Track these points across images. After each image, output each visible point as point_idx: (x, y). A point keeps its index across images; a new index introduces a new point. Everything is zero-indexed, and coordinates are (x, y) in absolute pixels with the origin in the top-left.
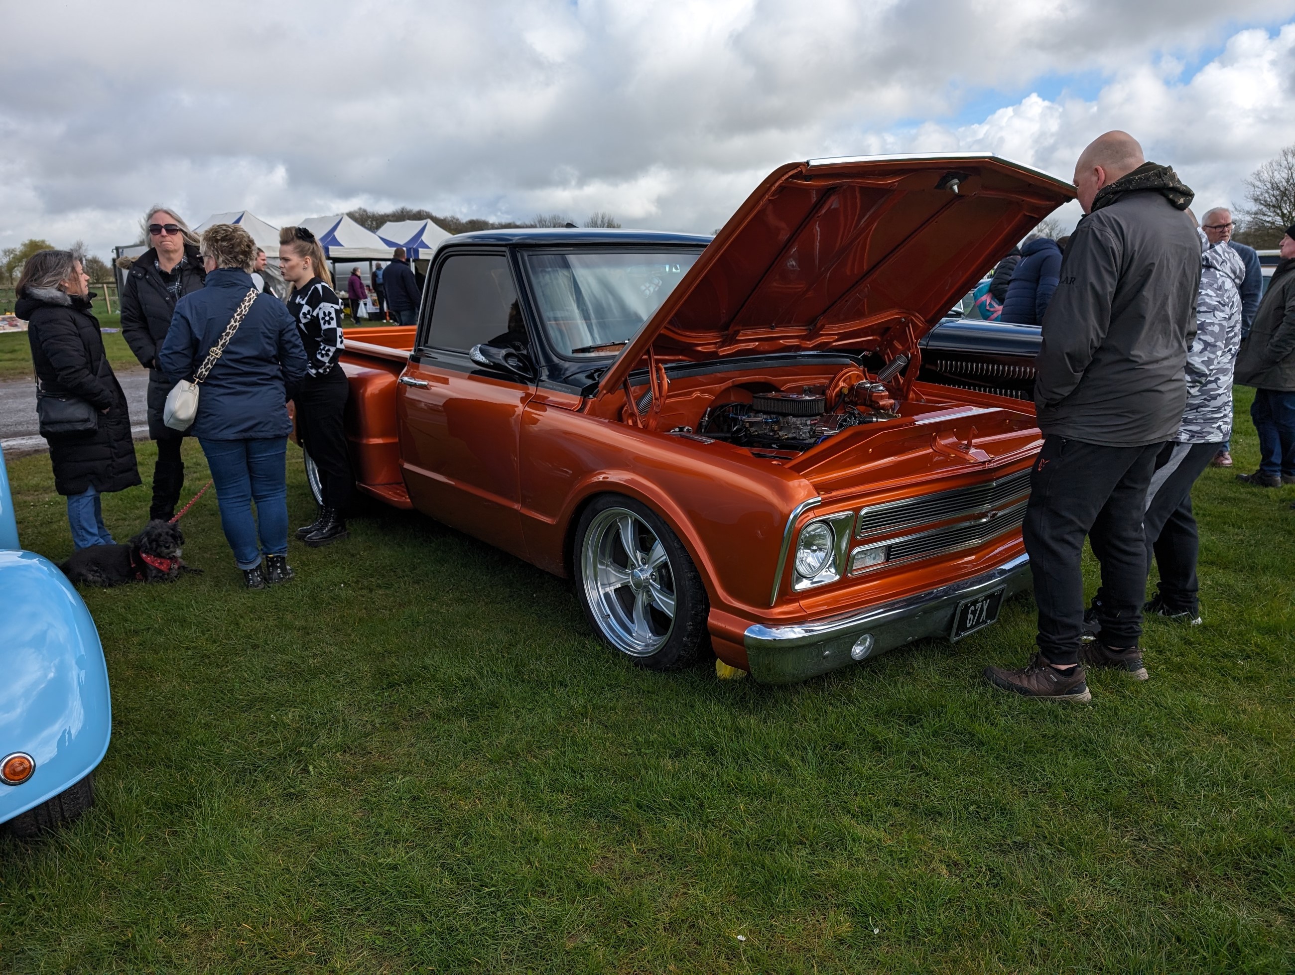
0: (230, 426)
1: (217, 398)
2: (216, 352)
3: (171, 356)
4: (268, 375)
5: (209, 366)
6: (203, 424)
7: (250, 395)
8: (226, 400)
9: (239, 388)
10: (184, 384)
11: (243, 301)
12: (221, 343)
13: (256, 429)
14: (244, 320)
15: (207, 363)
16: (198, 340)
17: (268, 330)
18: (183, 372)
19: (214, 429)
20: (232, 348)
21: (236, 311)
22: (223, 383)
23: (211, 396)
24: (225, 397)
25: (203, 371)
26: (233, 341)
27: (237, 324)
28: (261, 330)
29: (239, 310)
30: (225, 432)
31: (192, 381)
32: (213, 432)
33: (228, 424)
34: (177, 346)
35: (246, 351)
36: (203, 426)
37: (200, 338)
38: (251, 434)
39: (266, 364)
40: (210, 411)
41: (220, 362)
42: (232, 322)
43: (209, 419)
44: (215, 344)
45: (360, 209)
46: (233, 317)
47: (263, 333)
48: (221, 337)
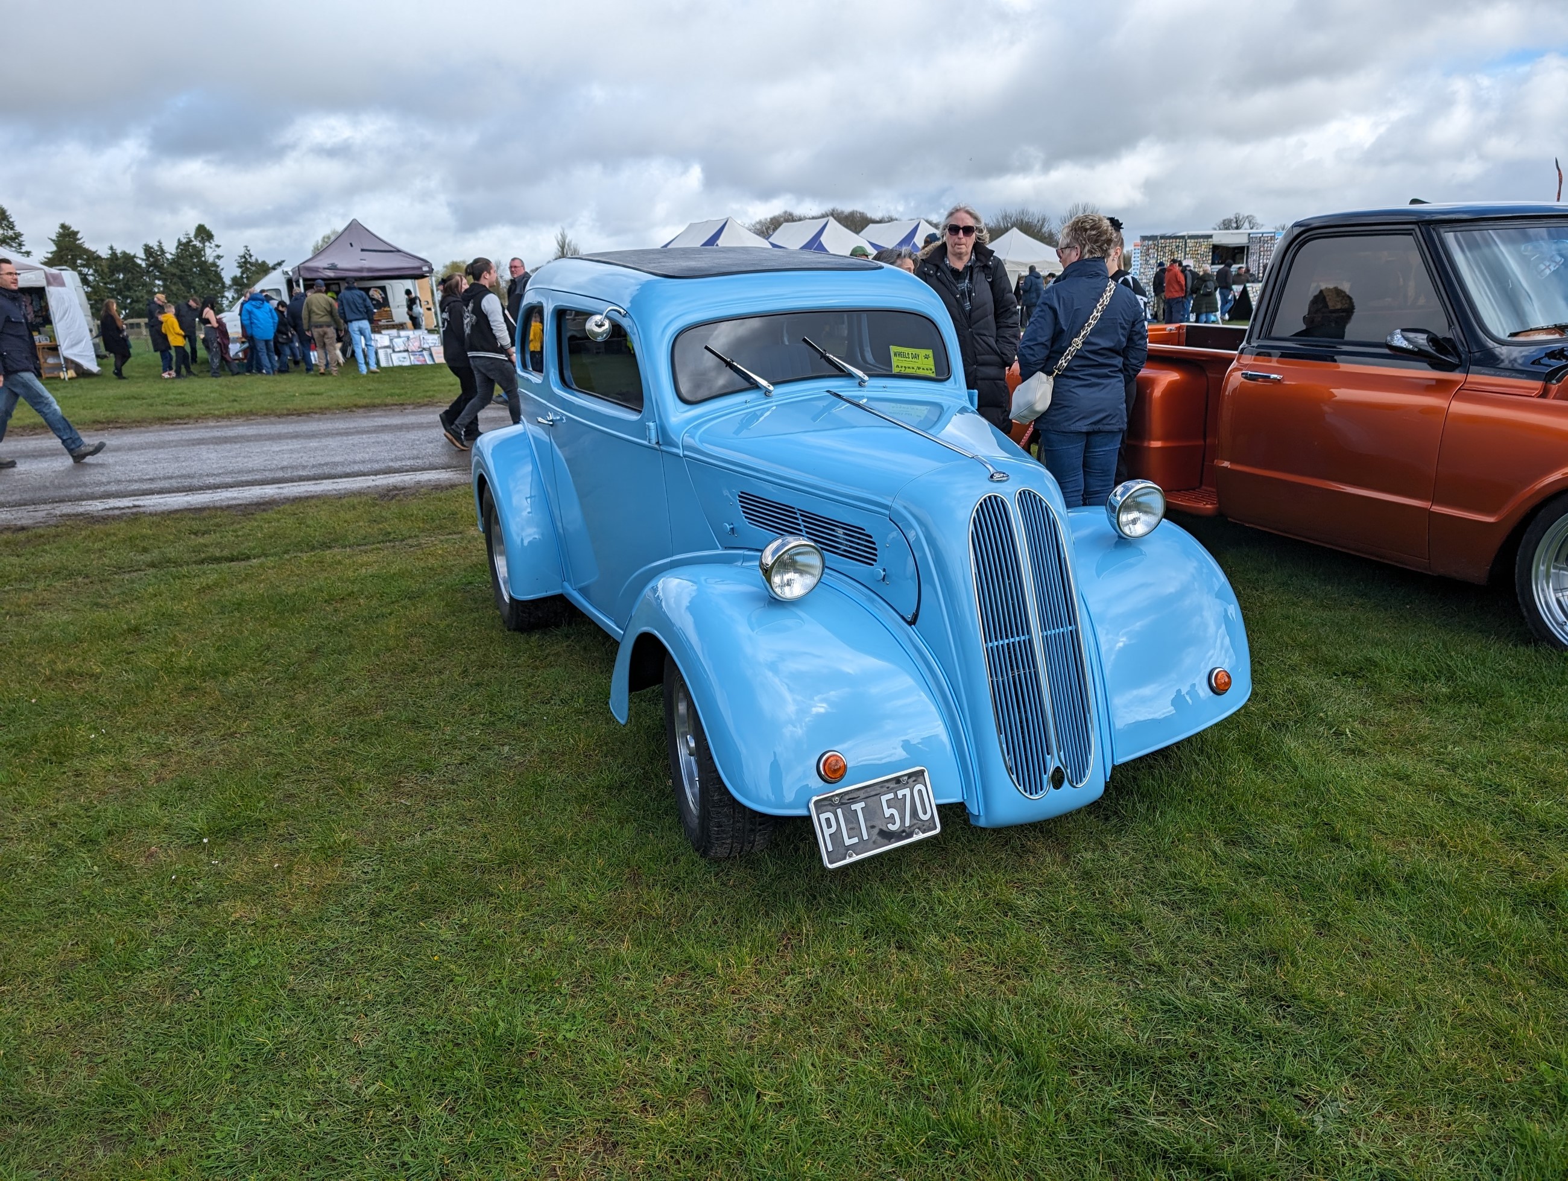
0: (1083, 418)
1: (1072, 390)
2: (1078, 342)
3: (1036, 348)
4: (1117, 367)
5: (1069, 357)
6: (1054, 416)
7: (1102, 387)
8: (1082, 392)
9: (1094, 380)
10: (1041, 376)
11: (1105, 291)
12: (1082, 334)
13: (1104, 422)
14: (1106, 311)
15: (1068, 354)
16: (1062, 331)
17: (1124, 319)
18: (1040, 364)
19: (1067, 421)
20: (1093, 340)
21: (1098, 302)
22: (1078, 374)
23: (1066, 388)
24: (1080, 388)
25: (1063, 362)
26: (1093, 333)
27: (1099, 314)
28: (1119, 321)
29: (1101, 300)
30: (1078, 424)
31: (1049, 373)
32: (1066, 424)
33: (1081, 416)
34: (1041, 336)
35: (1104, 343)
36: (1056, 419)
37: (1065, 328)
38: (1100, 427)
39: (1114, 355)
40: (1065, 403)
41: (1080, 353)
42: (1095, 313)
43: (1062, 411)
44: (1077, 335)
45: (786, 212)
46: (1096, 307)
47: (1120, 324)
48: (1083, 327)
